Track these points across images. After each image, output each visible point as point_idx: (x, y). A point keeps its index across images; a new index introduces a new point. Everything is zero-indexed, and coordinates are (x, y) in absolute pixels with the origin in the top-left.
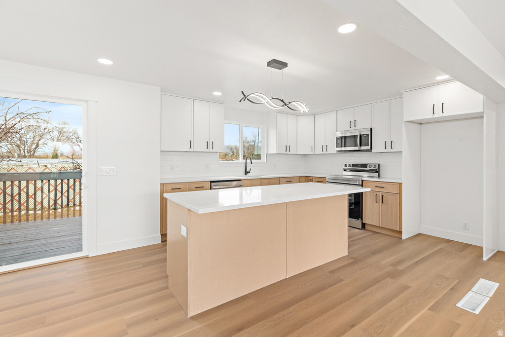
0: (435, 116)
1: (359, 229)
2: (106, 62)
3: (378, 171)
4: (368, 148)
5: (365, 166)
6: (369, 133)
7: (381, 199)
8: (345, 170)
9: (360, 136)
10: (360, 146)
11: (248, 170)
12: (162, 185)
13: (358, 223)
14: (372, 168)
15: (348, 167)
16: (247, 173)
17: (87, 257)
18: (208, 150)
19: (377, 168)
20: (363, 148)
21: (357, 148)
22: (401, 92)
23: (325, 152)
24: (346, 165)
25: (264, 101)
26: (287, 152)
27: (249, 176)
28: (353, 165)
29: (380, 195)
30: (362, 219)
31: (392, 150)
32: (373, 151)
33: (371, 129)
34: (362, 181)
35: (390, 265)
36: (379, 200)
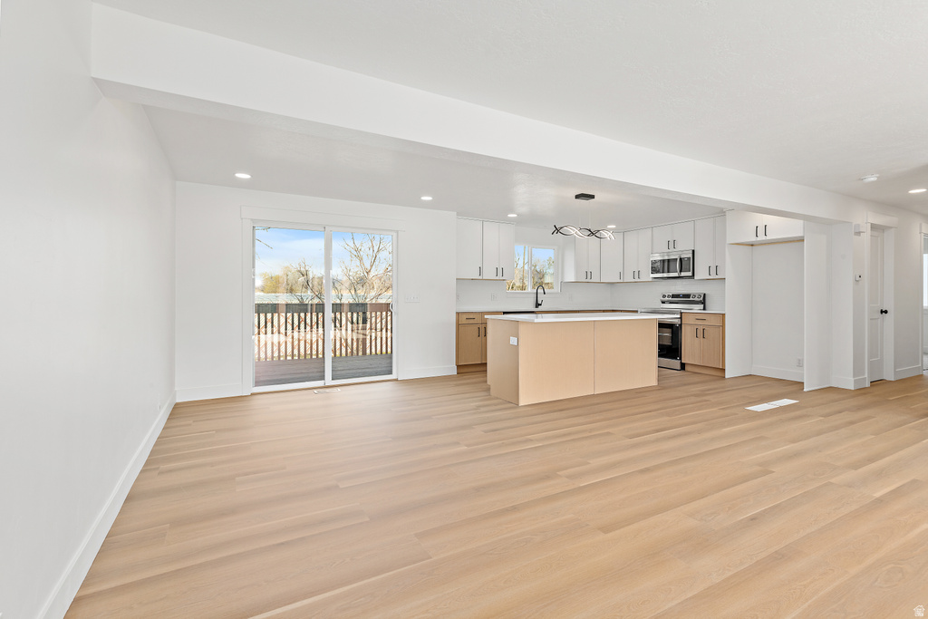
0: (759, 239)
1: (676, 370)
2: (426, 198)
3: (703, 302)
4: (690, 274)
5: (688, 296)
6: (691, 256)
7: (701, 333)
8: (663, 302)
9: (681, 259)
10: (681, 271)
11: (540, 302)
12: (458, 314)
13: (676, 363)
14: (696, 299)
15: (666, 299)
16: (538, 305)
17: (397, 380)
18: (497, 278)
19: (702, 299)
20: (683, 274)
21: (676, 275)
23: (637, 280)
24: (664, 296)
25: (573, 232)
26: (587, 281)
27: (540, 308)
28: (673, 296)
29: (701, 328)
30: (681, 359)
31: (717, 277)
32: (696, 278)
33: (693, 251)
34: (681, 313)
36: (700, 334)
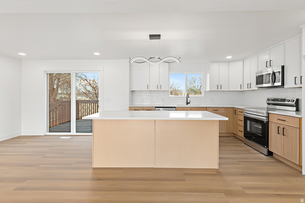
1: (265, 155)
2: (97, 54)
3: (296, 106)
4: (280, 84)
5: (284, 100)
6: (280, 70)
8: (269, 104)
10: (273, 82)
12: (130, 107)
14: (290, 103)
15: (270, 102)
16: (187, 103)
19: (294, 102)
20: (275, 84)
21: (270, 85)
22: (300, 27)
23: (250, 89)
24: (268, 100)
26: (218, 89)
27: (189, 105)
28: (274, 100)
29: (282, 127)
30: (268, 147)
32: (285, 86)
33: (283, 67)
34: (268, 114)
35: (242, 187)
36: (281, 131)
